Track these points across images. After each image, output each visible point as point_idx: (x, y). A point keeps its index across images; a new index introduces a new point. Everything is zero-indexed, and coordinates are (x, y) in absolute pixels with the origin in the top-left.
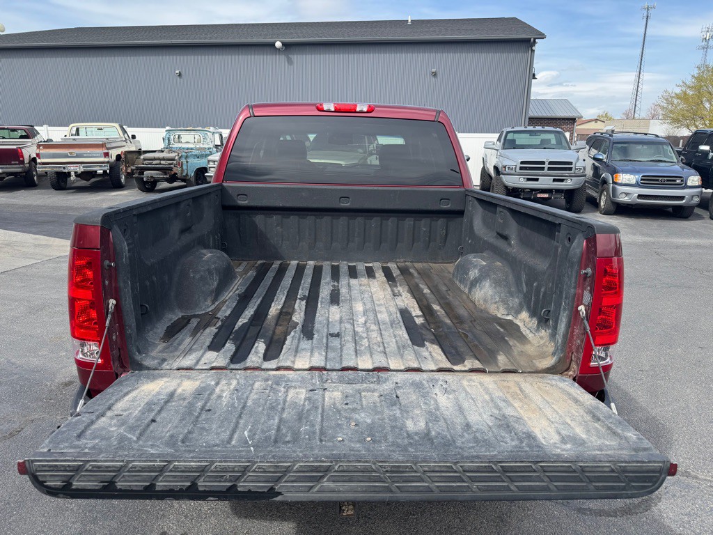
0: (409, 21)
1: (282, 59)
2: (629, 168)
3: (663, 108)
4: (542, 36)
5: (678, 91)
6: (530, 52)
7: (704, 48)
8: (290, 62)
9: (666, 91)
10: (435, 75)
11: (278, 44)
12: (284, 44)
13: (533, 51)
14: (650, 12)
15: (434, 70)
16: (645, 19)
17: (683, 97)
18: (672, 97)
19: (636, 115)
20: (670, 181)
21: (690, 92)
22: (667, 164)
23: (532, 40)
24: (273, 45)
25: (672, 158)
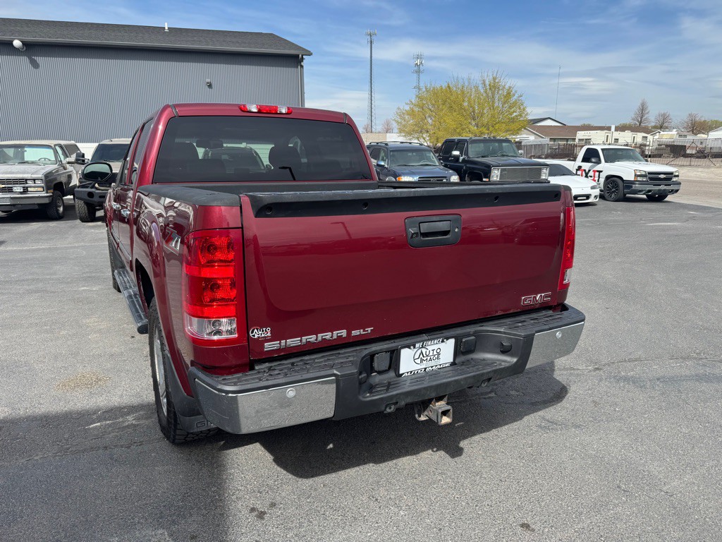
0: (166, 28)
1: (24, 60)
2: (407, 171)
3: (397, 122)
4: (309, 54)
5: (407, 108)
6: (299, 67)
7: (417, 72)
8: (35, 65)
9: (399, 108)
10: (210, 86)
11: (17, 43)
12: (24, 43)
13: (302, 66)
14: (373, 37)
15: (208, 80)
16: (369, 44)
17: (411, 113)
18: (403, 114)
19: (373, 130)
20: (439, 181)
21: (416, 109)
22: (431, 167)
23: (300, 56)
24: (10, 44)
25: (434, 162)
